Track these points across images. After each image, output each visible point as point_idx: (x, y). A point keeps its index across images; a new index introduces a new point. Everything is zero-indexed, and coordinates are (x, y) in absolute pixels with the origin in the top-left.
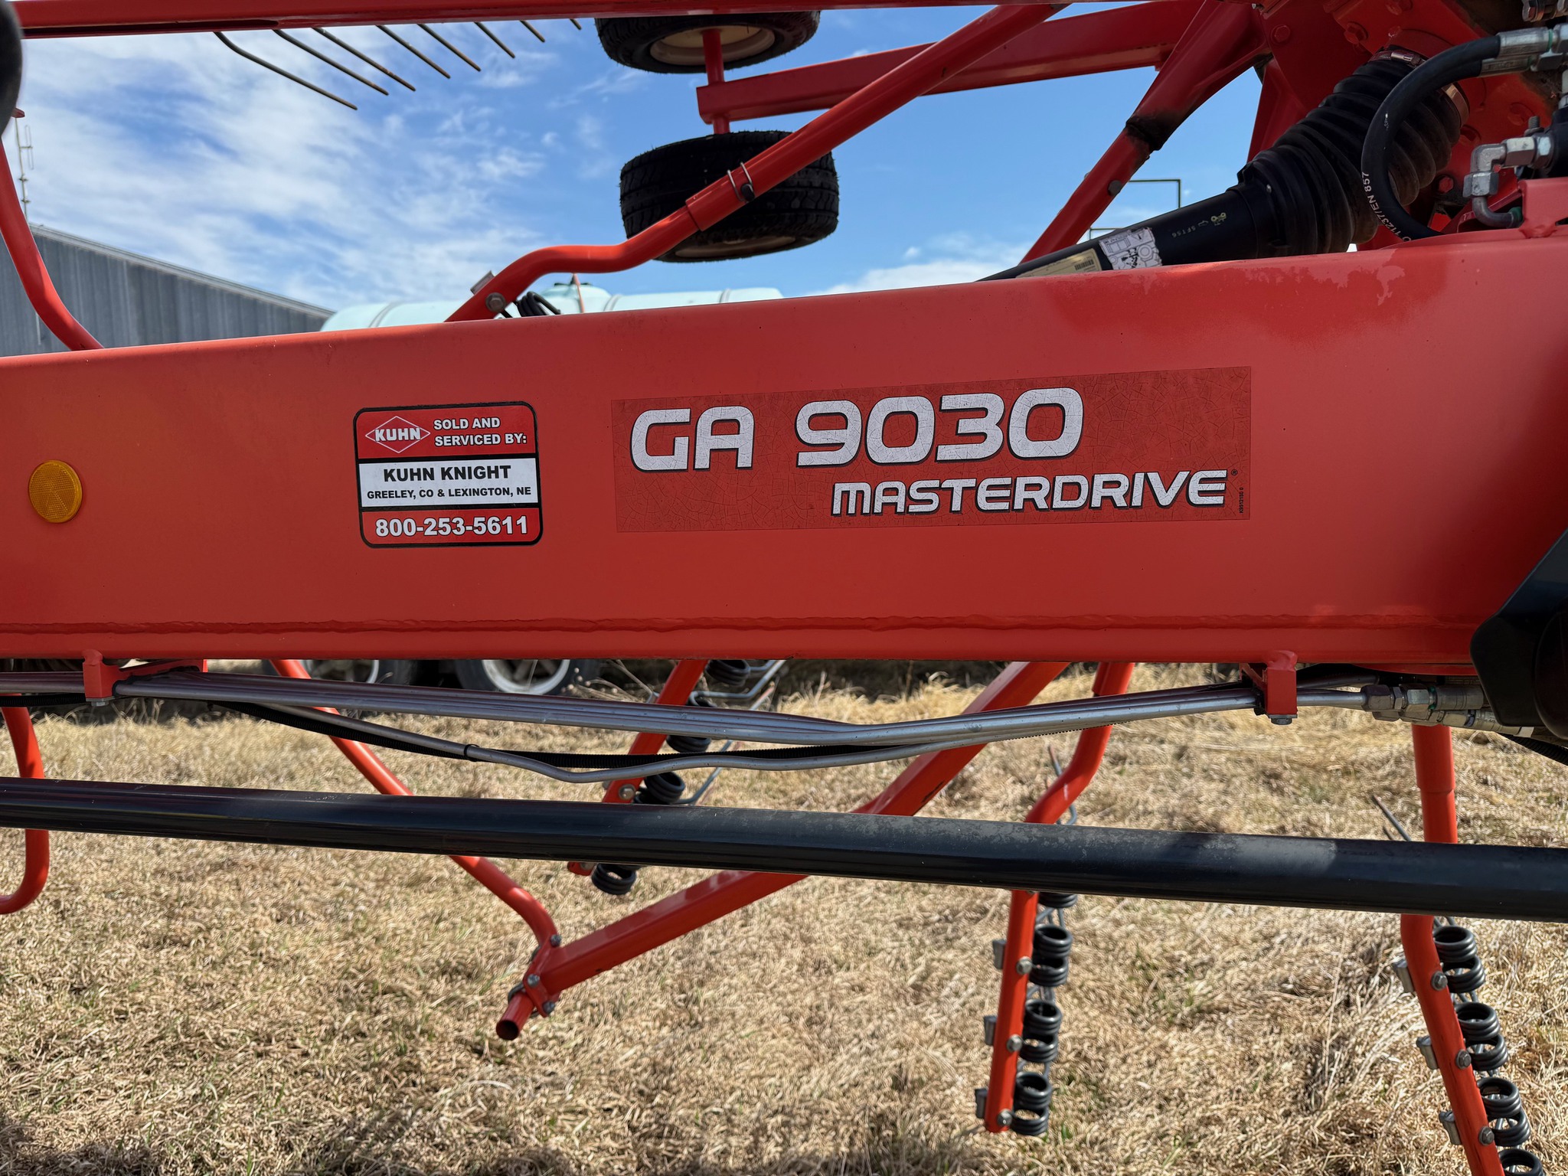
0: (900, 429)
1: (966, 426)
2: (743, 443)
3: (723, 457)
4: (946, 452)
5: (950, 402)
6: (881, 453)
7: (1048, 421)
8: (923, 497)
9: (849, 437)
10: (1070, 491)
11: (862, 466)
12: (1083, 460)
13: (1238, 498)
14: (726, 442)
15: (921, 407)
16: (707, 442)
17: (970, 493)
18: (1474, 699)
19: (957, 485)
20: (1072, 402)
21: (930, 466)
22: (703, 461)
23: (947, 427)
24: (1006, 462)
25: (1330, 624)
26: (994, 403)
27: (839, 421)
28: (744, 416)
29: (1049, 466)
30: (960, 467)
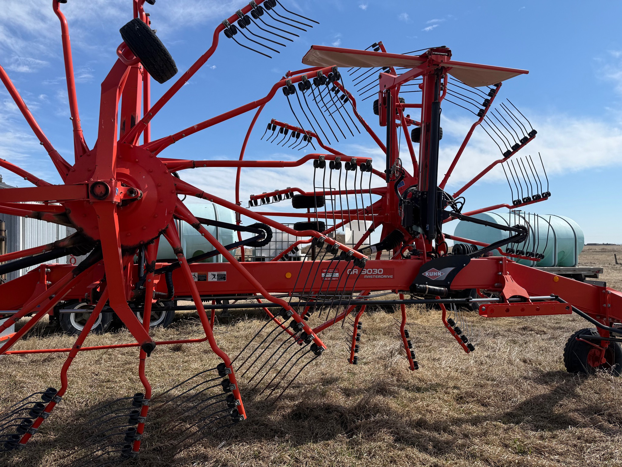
0: (370, 271)
1: (375, 271)
2: (357, 272)
3: (355, 273)
4: (373, 273)
5: (373, 269)
6: (368, 273)
7: (380, 271)
8: (371, 277)
9: (366, 272)
10: (382, 277)
11: (367, 274)
12: (383, 274)
13: (393, 277)
14: (356, 272)
15: (371, 270)
16: (354, 272)
17: (375, 277)
18: (409, 292)
19: (374, 276)
20: (382, 270)
21: (372, 274)
22: (353, 274)
23: (373, 271)
24: (377, 274)
25: (400, 287)
26: (377, 270)
27: (365, 271)
28: (357, 270)
29: (381, 275)
30: (374, 275)
